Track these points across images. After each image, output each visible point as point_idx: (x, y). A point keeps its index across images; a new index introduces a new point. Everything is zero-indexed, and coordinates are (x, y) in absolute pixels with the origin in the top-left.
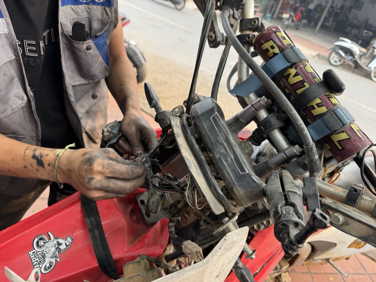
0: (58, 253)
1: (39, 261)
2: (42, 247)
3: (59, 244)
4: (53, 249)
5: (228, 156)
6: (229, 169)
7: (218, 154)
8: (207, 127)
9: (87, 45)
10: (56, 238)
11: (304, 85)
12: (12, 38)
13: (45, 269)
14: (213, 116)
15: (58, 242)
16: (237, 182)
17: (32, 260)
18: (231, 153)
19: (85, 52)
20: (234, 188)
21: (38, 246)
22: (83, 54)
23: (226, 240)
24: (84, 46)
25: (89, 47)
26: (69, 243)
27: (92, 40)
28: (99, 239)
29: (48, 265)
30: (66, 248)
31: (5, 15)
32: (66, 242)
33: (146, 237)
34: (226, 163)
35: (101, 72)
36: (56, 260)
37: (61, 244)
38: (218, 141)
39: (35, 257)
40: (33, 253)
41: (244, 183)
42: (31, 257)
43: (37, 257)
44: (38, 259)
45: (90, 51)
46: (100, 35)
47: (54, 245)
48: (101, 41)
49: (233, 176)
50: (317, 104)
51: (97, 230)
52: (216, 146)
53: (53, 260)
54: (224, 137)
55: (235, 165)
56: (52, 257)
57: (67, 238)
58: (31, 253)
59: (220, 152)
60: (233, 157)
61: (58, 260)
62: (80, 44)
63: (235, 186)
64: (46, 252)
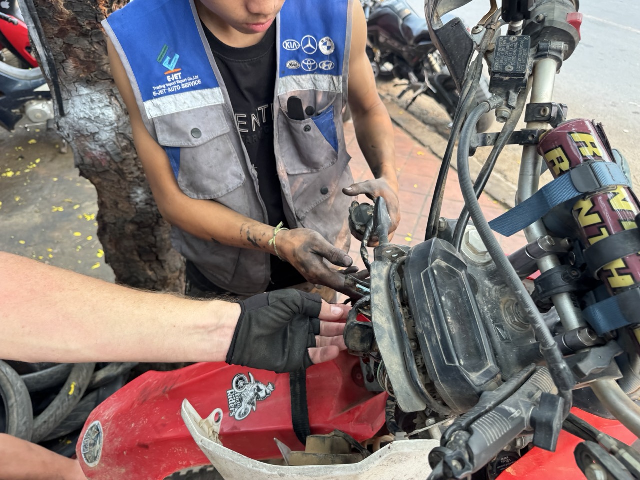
0: (256, 401)
1: (235, 404)
2: (241, 389)
3: (259, 390)
4: (252, 394)
5: (433, 334)
6: (432, 354)
7: (420, 328)
8: (414, 285)
9: (305, 125)
10: (257, 382)
11: (600, 231)
12: (229, 109)
13: (239, 416)
14: (425, 271)
15: (258, 387)
16: (440, 375)
17: (230, 400)
18: (437, 331)
19: (303, 133)
20: (436, 383)
21: (237, 386)
22: (302, 135)
23: (391, 449)
24: (302, 125)
25: (308, 127)
26: (269, 391)
27: (313, 119)
28: (299, 396)
29: (243, 411)
30: (265, 397)
31: (221, 84)
32: (267, 389)
33: (358, 409)
34: (429, 344)
35: (327, 159)
36: (252, 409)
37: (261, 390)
38: (423, 310)
39: (233, 398)
40: (232, 393)
41: (450, 378)
42: (229, 397)
43: (235, 398)
44: (234, 401)
45: (308, 133)
46: (322, 113)
47: (253, 389)
48: (324, 120)
49: (436, 365)
50: (618, 270)
51: (299, 384)
52: (421, 315)
53: (250, 407)
54: (433, 306)
55: (441, 350)
56: (249, 404)
57: (269, 384)
58: (229, 392)
59: (423, 326)
60: (439, 338)
61: (255, 408)
62: (296, 123)
63: (437, 379)
64: (244, 395)
